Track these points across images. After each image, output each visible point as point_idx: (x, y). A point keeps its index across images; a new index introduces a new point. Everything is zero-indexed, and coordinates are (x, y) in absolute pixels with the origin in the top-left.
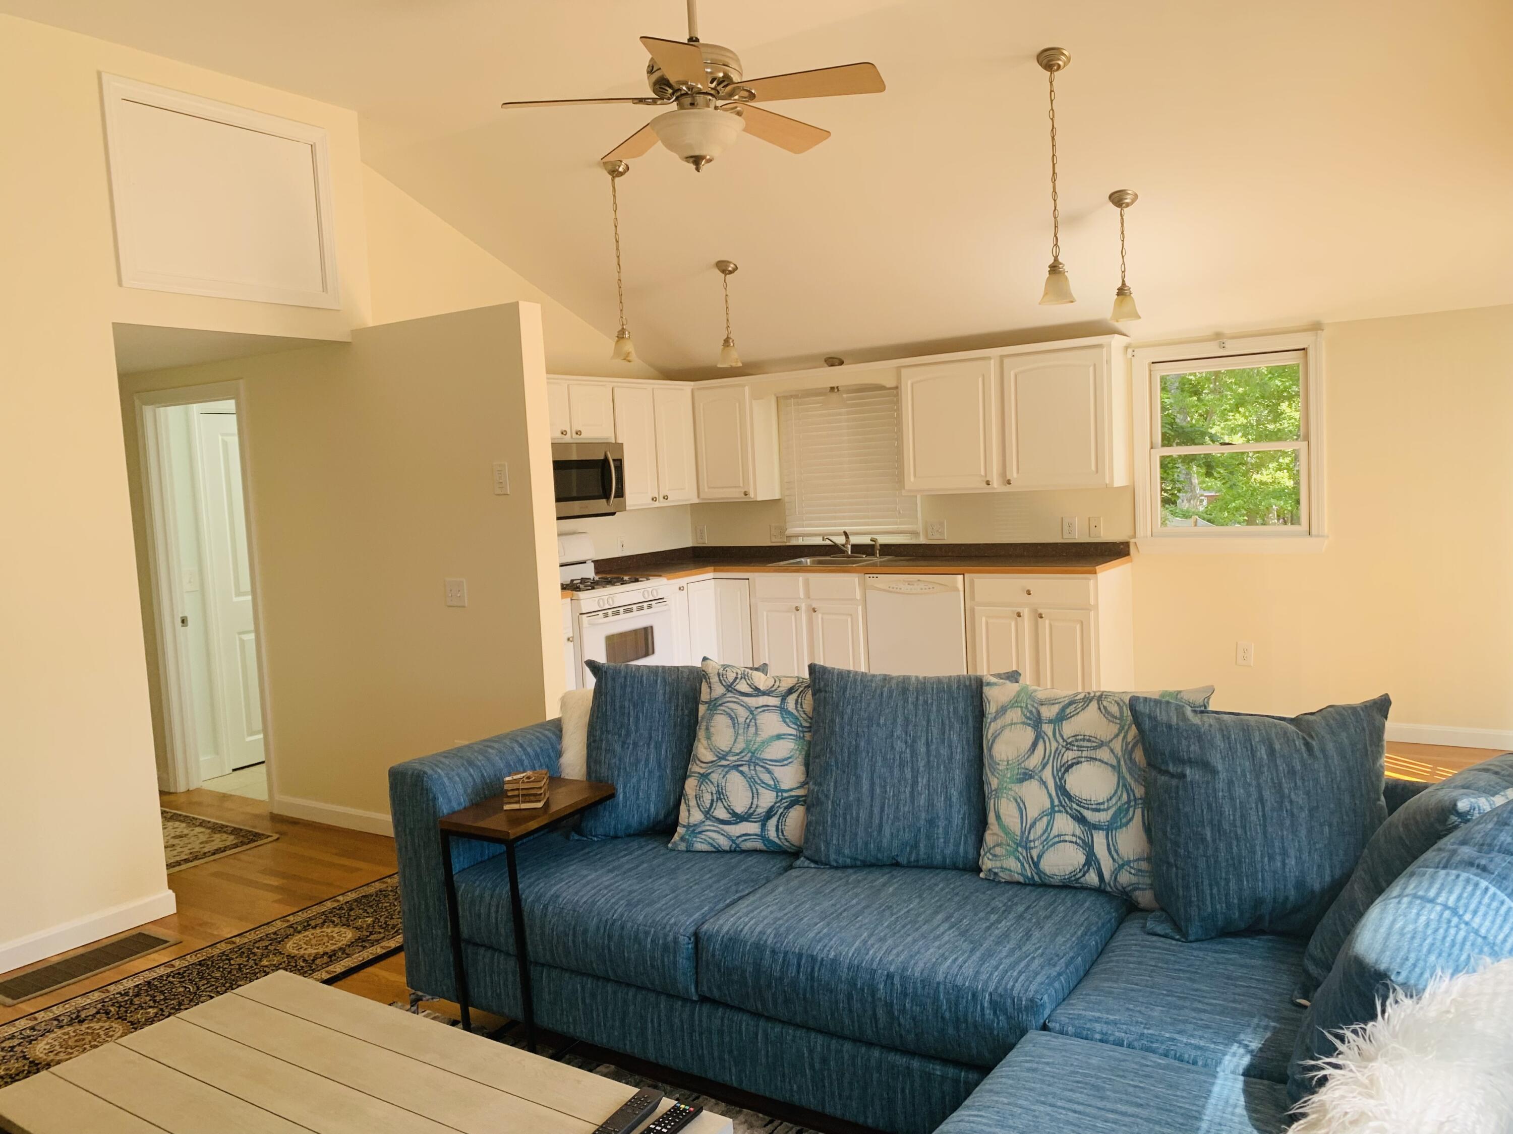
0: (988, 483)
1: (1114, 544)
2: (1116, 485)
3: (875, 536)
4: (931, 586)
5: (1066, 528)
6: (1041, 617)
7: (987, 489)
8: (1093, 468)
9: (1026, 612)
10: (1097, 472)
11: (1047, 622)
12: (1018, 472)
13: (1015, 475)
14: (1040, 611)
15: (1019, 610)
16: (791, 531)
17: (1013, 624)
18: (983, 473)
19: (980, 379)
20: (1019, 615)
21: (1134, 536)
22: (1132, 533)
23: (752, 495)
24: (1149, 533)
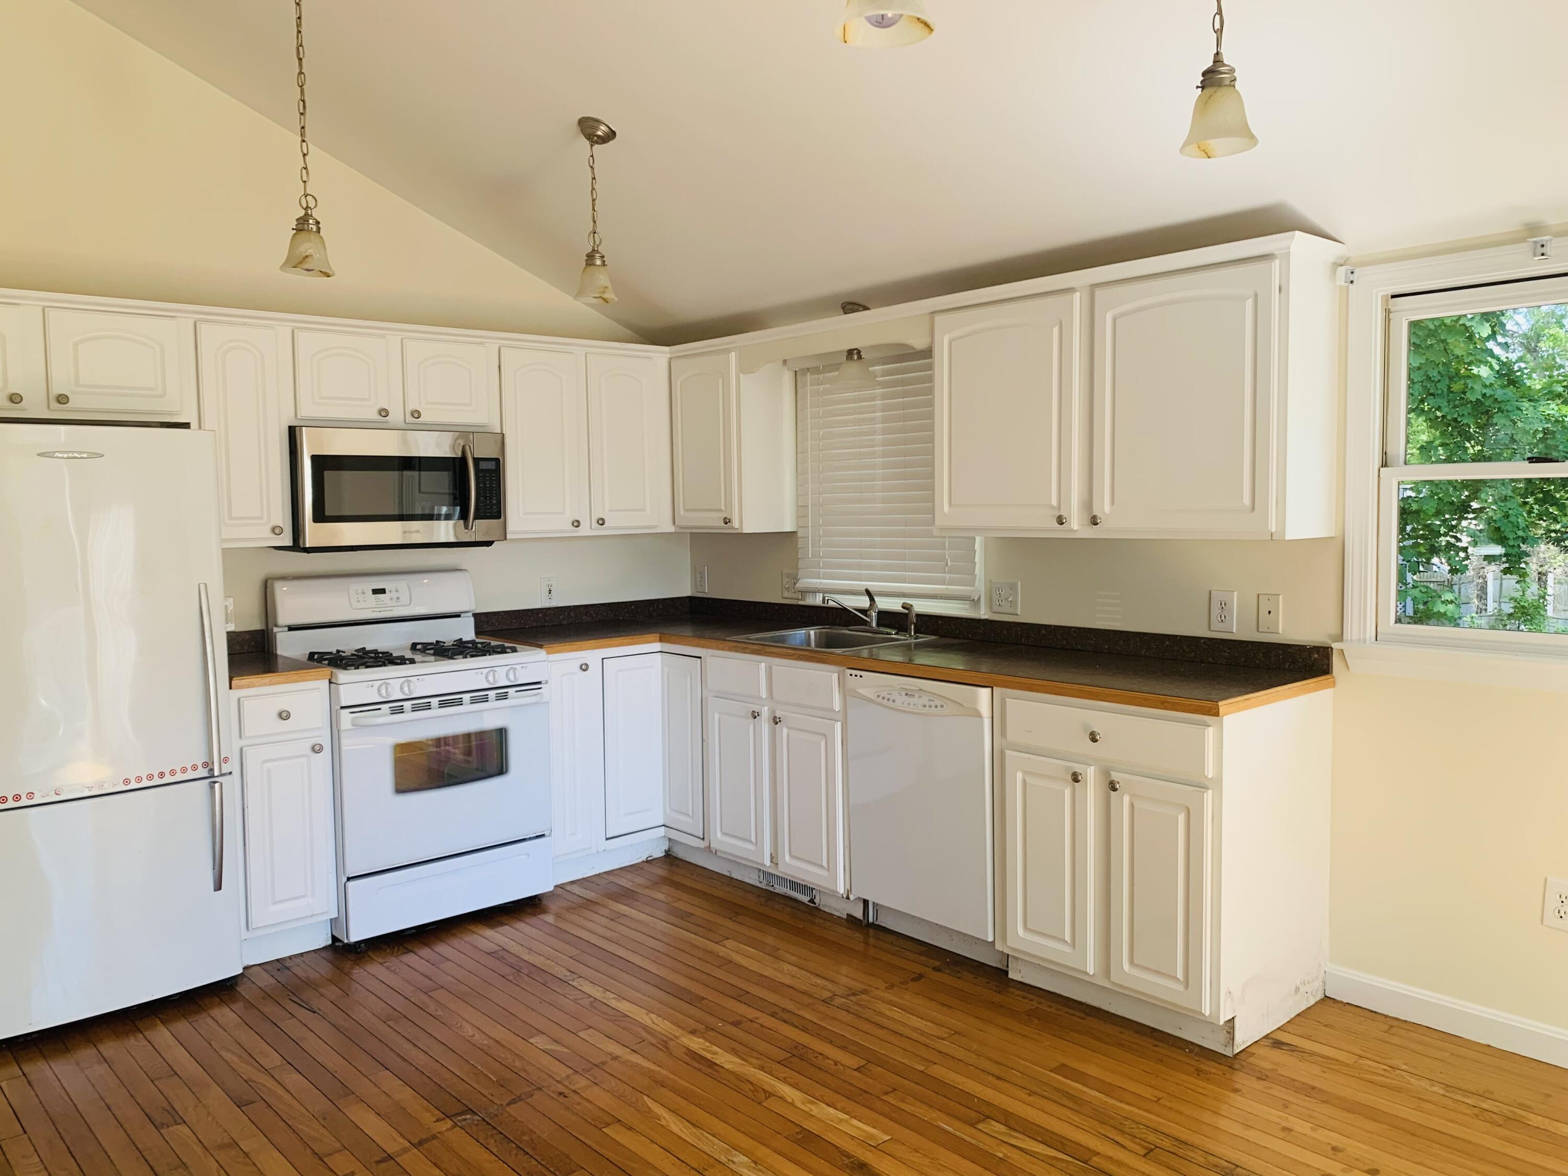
0: (1060, 521)
1: (1301, 649)
2: (1289, 536)
3: (909, 601)
4: (938, 703)
5: (1216, 611)
6: (1115, 790)
7: (1059, 533)
8: (1247, 501)
9: (1091, 774)
10: (1253, 509)
11: (1126, 799)
12: (1113, 503)
13: (1107, 508)
14: (1115, 776)
15: (1078, 768)
16: (806, 582)
17: (1068, 792)
18: (1054, 502)
19: (1056, 330)
20: (1075, 778)
21: (1340, 638)
22: (1337, 631)
23: (736, 524)
24: (1371, 633)
